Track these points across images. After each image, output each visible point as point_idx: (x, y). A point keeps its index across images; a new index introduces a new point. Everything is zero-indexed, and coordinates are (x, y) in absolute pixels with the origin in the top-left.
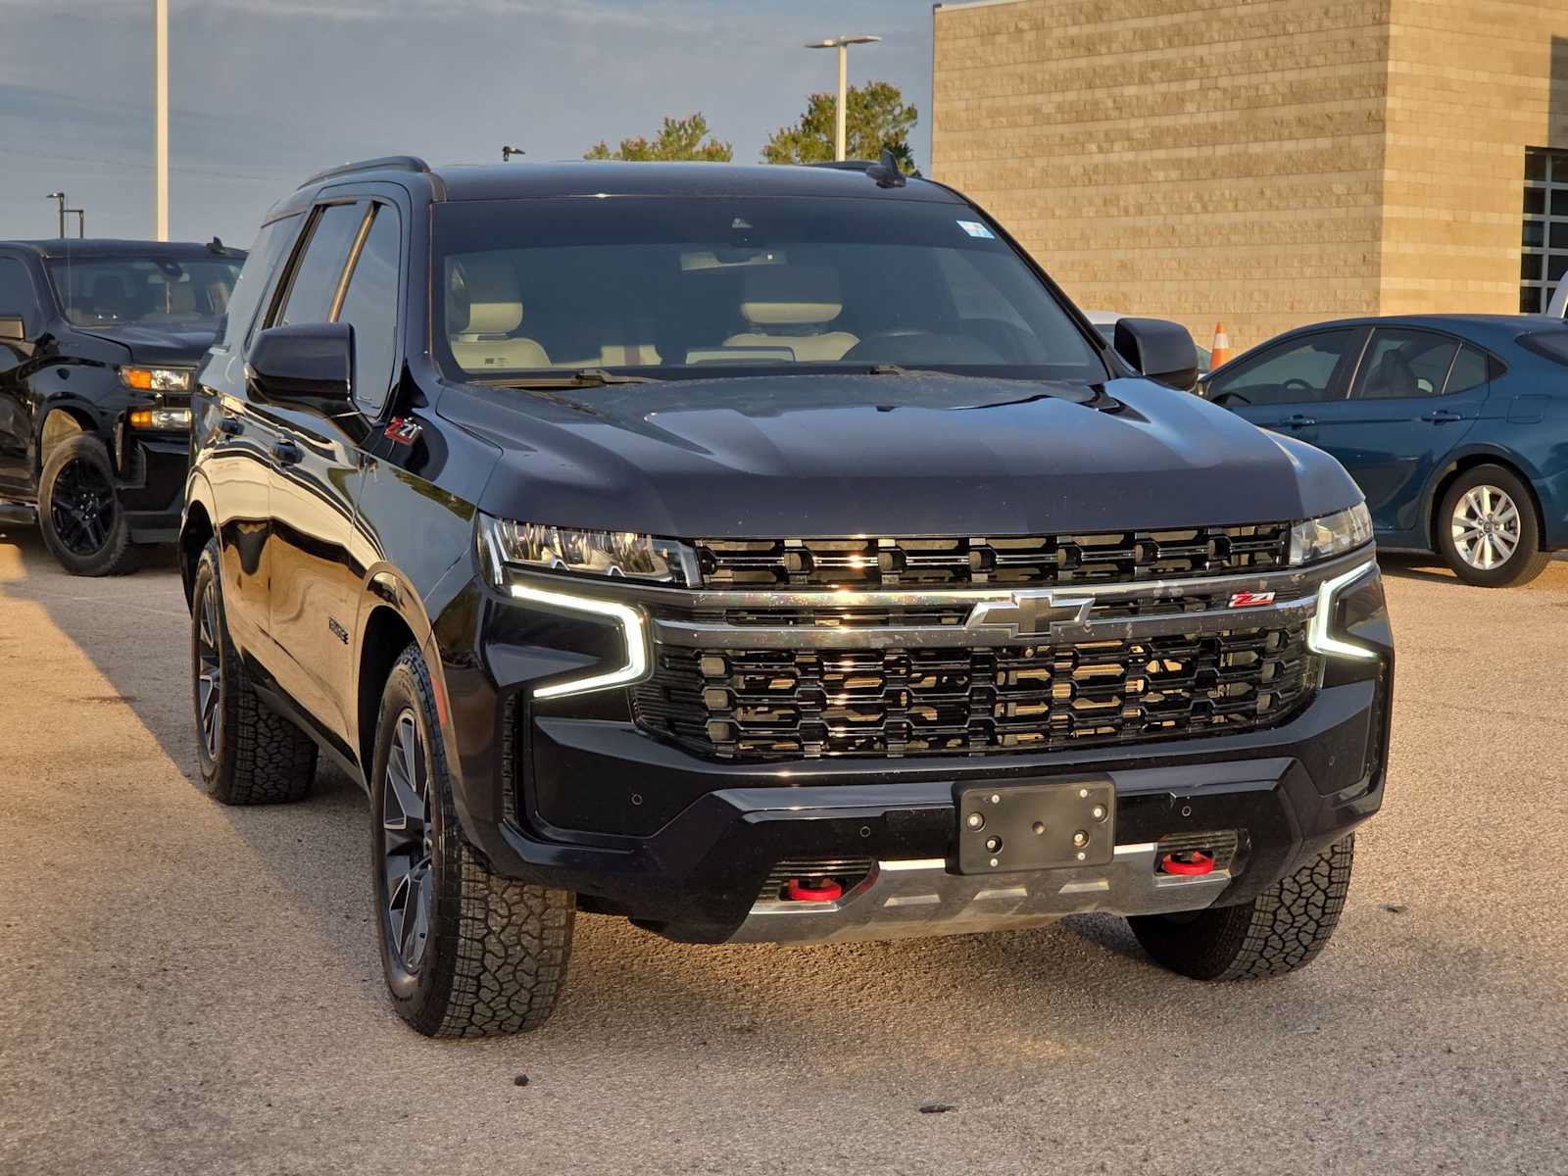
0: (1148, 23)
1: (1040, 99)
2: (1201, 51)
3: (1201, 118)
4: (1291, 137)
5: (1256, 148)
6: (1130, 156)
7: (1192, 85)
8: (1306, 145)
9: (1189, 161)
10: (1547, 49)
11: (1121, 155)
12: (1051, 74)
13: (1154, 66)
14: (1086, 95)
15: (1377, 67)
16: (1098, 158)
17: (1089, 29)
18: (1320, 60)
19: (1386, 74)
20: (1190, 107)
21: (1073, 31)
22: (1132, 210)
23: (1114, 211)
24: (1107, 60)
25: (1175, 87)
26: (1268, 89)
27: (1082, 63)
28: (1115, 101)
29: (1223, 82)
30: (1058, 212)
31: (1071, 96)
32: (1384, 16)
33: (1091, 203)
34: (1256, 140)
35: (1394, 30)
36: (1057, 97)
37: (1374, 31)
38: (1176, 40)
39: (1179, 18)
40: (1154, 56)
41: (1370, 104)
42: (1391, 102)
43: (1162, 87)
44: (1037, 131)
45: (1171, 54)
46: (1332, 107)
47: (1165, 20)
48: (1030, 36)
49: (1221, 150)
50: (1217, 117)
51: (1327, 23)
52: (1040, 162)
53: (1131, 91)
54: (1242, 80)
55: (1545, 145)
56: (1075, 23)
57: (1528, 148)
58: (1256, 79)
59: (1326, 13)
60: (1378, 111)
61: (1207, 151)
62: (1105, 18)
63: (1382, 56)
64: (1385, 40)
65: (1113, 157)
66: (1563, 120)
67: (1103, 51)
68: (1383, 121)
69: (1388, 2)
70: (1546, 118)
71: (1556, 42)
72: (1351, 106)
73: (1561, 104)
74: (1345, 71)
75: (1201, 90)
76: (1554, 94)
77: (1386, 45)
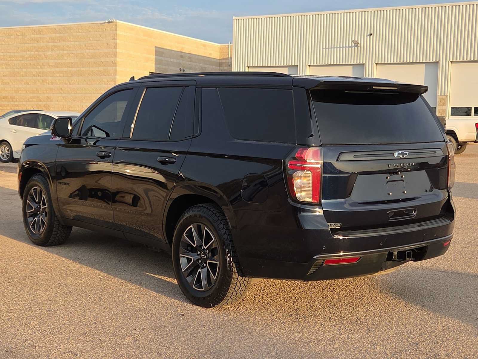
0: (53, 36)
1: (24, 53)
2: (68, 44)
3: (68, 61)
4: (92, 67)
5: (83, 69)
6: (49, 70)
7: (66, 52)
8: (97, 69)
9: (65, 72)
10: (154, 49)
11: (46, 69)
12: (27, 47)
13: (55, 47)
14: (37, 53)
15: (114, 50)
16: (40, 70)
17: (38, 36)
18: (99, 48)
19: (116, 52)
20: (65, 58)
21: (33, 36)
22: (50, 83)
23: (45, 84)
24: (42, 45)
25: (61, 52)
26: (86, 54)
27: (35, 45)
28: (45, 55)
29: (74, 52)
30: (29, 83)
31: (33, 53)
32: (115, 38)
33: (39, 81)
34: (83, 67)
35: (118, 41)
36: (28, 53)
37: (114, 41)
38: (61, 40)
39: (62, 35)
40: (55, 44)
41: (113, 59)
42: (118, 59)
43: (58, 52)
44: (23, 62)
45: (59, 44)
46: (103, 60)
47: (58, 35)
48: (20, 37)
49: (74, 69)
50: (72, 61)
51: (101, 39)
52: (24, 70)
53: (49, 53)
54: (79, 52)
55: (154, 72)
56: (33, 34)
57: (150, 72)
58: (83, 52)
59: (101, 36)
60: (115, 62)
61: (70, 69)
62: (41, 33)
63: (115, 47)
64: (116, 44)
65: (45, 70)
66: (158, 66)
67: (41, 42)
68: (116, 64)
69: (117, 34)
70: (154, 66)
71: (156, 47)
72: (107, 60)
73: (157, 62)
74: (106, 51)
75: (68, 53)
76: (156, 60)
77: (116, 45)
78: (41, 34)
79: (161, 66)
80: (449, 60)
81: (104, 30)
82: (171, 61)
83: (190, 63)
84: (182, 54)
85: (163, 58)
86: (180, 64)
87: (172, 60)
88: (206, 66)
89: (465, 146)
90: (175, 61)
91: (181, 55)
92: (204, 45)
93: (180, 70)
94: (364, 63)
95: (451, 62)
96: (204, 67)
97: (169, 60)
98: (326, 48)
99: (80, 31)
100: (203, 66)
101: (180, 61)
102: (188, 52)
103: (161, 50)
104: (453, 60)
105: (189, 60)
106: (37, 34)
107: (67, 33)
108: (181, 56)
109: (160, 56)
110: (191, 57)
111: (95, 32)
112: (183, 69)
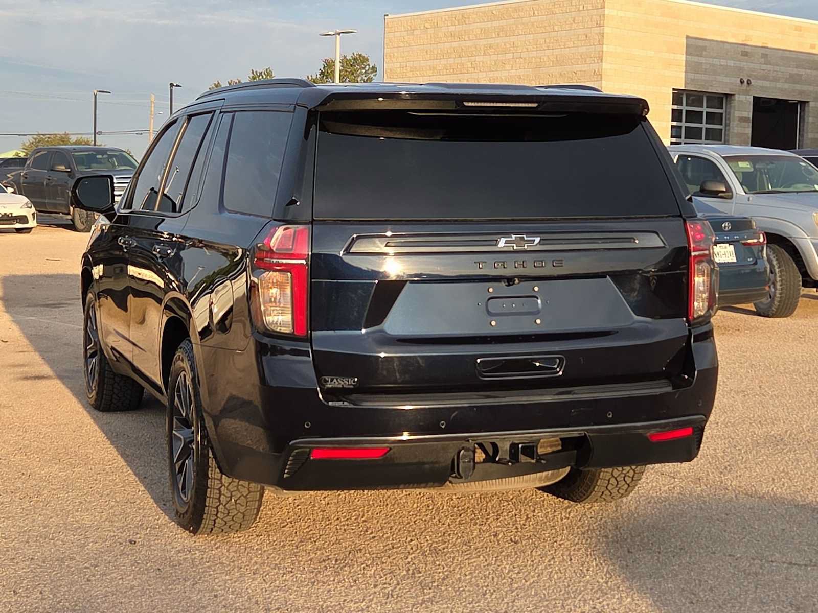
0: (488, 25)
1: (436, 62)
2: (512, 39)
3: (513, 72)
7: (510, 56)
10: (684, 41)
12: (441, 50)
13: (491, 46)
14: (458, 60)
15: (598, 48)
17: (458, 28)
18: (571, 44)
19: (602, 51)
20: (508, 67)
21: (452, 28)
24: (469, 43)
25: (501, 57)
26: (546, 58)
27: (456, 44)
28: (472, 64)
29: (524, 55)
31: (451, 61)
32: (602, 22)
35: (607, 30)
36: (444, 62)
37: (597, 30)
38: (501, 34)
39: (503, 22)
40: (491, 41)
41: (595, 66)
42: (605, 66)
43: (495, 57)
45: (499, 40)
46: (577, 68)
47: (496, 24)
48: (431, 31)
51: (574, 26)
53: (479, 59)
54: (534, 54)
55: (683, 88)
56: (453, 24)
57: (674, 89)
58: (540, 53)
59: (574, 21)
60: (599, 70)
63: (601, 43)
64: (602, 35)
66: (691, 76)
67: (466, 39)
68: (601, 75)
69: (604, 15)
70: (683, 75)
71: (687, 37)
72: (585, 67)
73: (690, 68)
74: (583, 50)
75: (513, 58)
76: (687, 63)
77: (603, 36)
78: (467, 23)
79: (698, 76)
81: (581, 8)
82: (721, 65)
83: (764, 67)
84: (747, 49)
85: (702, 60)
86: (741, 69)
87: (723, 62)
88: (802, 71)
90: (731, 63)
91: (745, 51)
92: (798, 28)
93: (742, 82)
96: (798, 75)
97: (716, 61)
99: (536, 12)
100: (795, 71)
101: (743, 64)
102: (760, 45)
103: (701, 43)
105: (763, 60)
106: (459, 25)
107: (513, 18)
108: (745, 54)
109: (697, 55)
110: (767, 54)
111: (563, 13)
112: (748, 80)
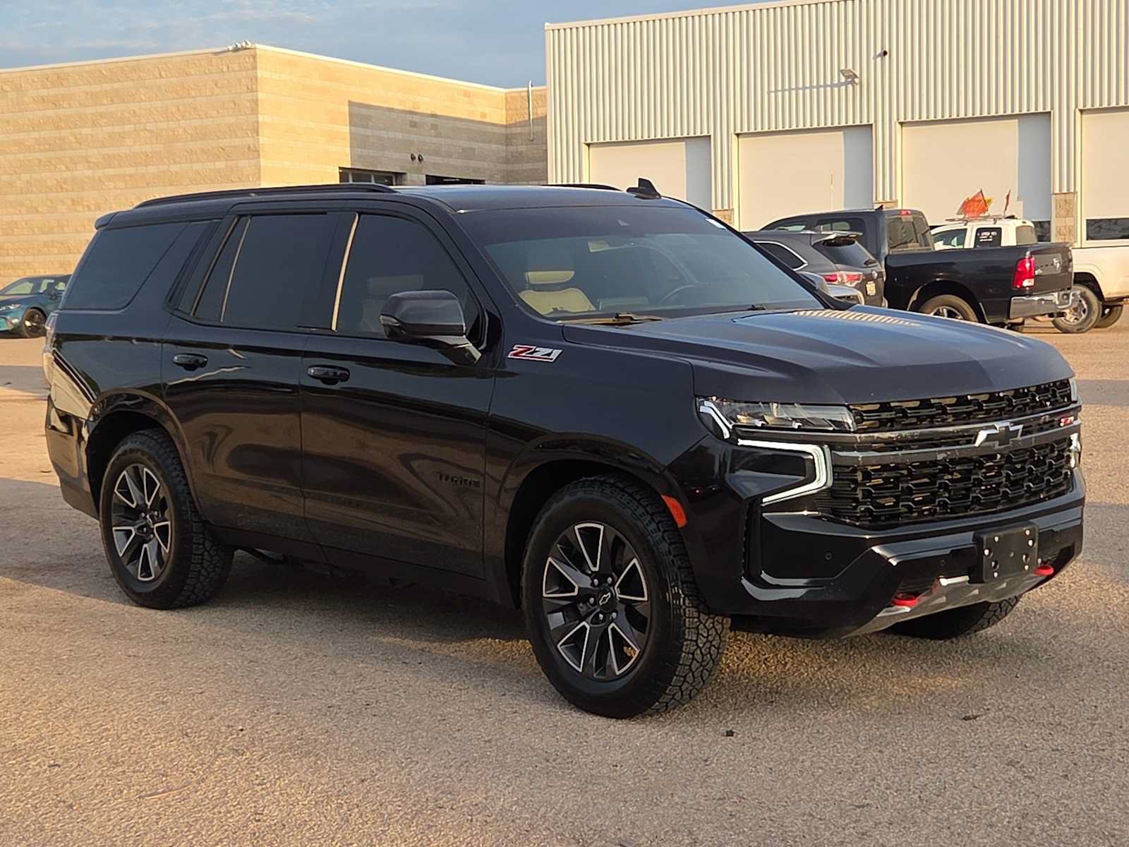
0: (96, 88)
1: (22, 136)
2: (133, 106)
3: (136, 149)
4: (198, 161)
5: (174, 168)
6: (89, 173)
7: (129, 128)
8: (210, 165)
9: (131, 176)
10: (346, 108)
11: (82, 172)
12: (29, 120)
13: (102, 115)
14: (56, 134)
15: (251, 118)
16: (67, 175)
17: (53, 92)
18: (214, 113)
19: (258, 122)
20: (128, 142)
21: (44, 92)
22: (92, 207)
23: (80, 208)
24: (68, 111)
25: (117, 129)
26: (181, 131)
27: (50, 113)
28: (76, 138)
29: (149, 126)
30: (40, 209)
31: (45, 134)
32: (254, 87)
33: (63, 202)
34: (175, 163)
35: (261, 96)
36: (35, 135)
37: (250, 96)
38: (116, 100)
39: (116, 85)
40: (102, 109)
41: (250, 141)
42: (262, 140)
43: (109, 129)
44: (21, 156)
45: (113, 108)
46: (225, 142)
47: (107, 86)
48: (12, 95)
49: (152, 169)
50: (147, 148)
51: (217, 91)
52: (25, 177)
53: (86, 131)
54: (163, 125)
55: (350, 167)
56: (44, 87)
57: (340, 168)
58: (172, 125)
59: (216, 85)
60: (254, 146)
61: (142, 170)
62: (65, 83)
63: (255, 112)
64: (256, 102)
65: (77, 173)
66: (359, 151)
67: (65, 105)
68: (258, 151)
69: (256, 78)
70: (348, 150)
71: (351, 104)
72: (236, 142)
73: (357, 142)
74: (231, 120)
75: (135, 130)
76: (351, 133)
77: (257, 104)
78: (65, 85)
79: (365, 152)
80: (1076, 106)
81: (225, 69)
82: (389, 138)
83: (434, 140)
84: (416, 119)
85: (369, 132)
86: (411, 143)
87: (391, 134)
88: (474, 145)
89: (1120, 308)
90: (399, 136)
91: (413, 120)
92: (468, 94)
93: (413, 158)
94: (872, 122)
95: (1081, 111)
96: (471, 148)
97: (384, 134)
98: (776, 91)
99: (163, 73)
100: (467, 145)
101: (413, 137)
102: (429, 112)
103: (364, 111)
104: (1085, 106)
105: (432, 131)
106: (54, 87)
107: (131, 80)
108: (414, 125)
109: (363, 127)
110: (436, 123)
111: (201, 75)
112: (420, 156)
